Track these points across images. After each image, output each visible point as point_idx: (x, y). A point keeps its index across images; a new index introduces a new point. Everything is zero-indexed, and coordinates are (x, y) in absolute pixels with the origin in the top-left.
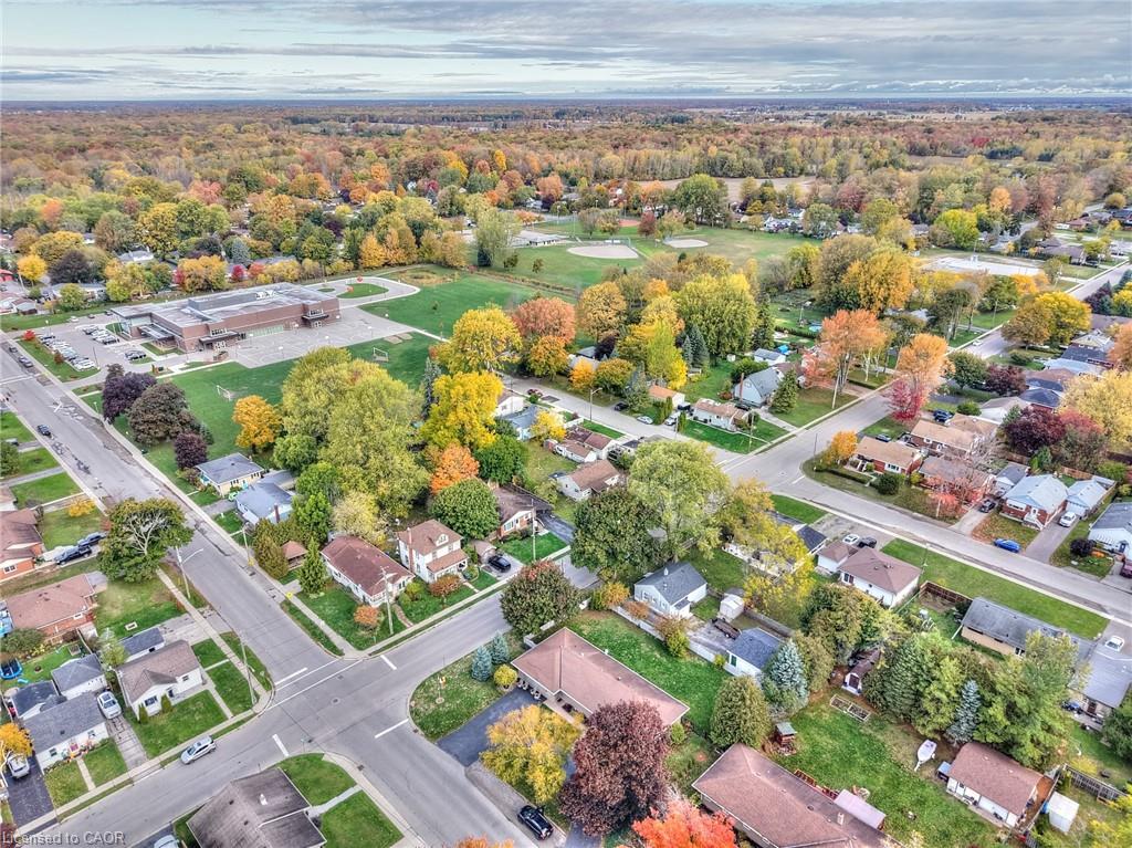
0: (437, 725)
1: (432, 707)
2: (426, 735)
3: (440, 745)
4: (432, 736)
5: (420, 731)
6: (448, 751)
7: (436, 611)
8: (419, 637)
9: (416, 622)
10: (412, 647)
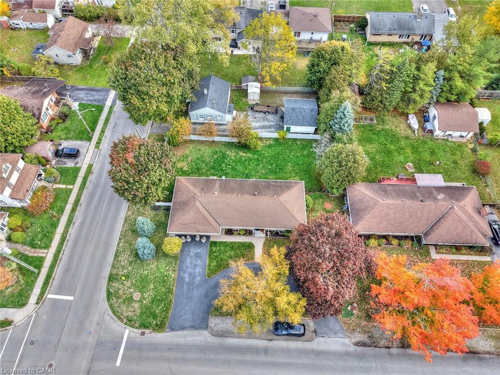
0: (155, 317)
1: (136, 305)
2: (154, 330)
3: (172, 329)
4: (160, 327)
5: (147, 331)
6: (183, 328)
7: (55, 226)
8: (64, 257)
9: (47, 247)
10: (67, 270)
